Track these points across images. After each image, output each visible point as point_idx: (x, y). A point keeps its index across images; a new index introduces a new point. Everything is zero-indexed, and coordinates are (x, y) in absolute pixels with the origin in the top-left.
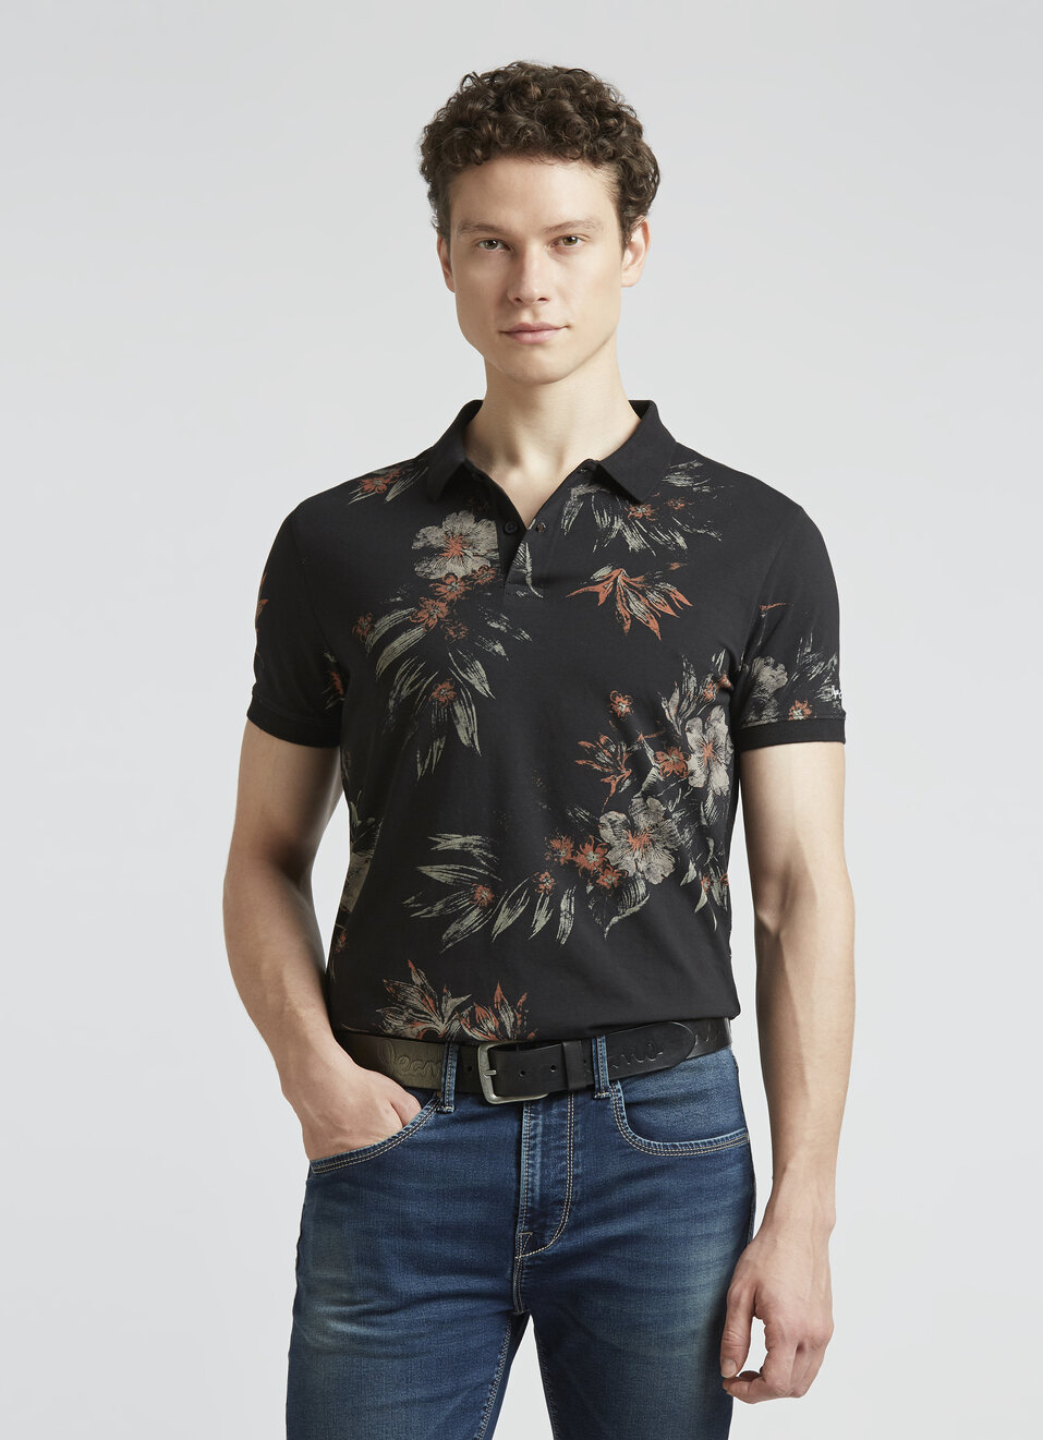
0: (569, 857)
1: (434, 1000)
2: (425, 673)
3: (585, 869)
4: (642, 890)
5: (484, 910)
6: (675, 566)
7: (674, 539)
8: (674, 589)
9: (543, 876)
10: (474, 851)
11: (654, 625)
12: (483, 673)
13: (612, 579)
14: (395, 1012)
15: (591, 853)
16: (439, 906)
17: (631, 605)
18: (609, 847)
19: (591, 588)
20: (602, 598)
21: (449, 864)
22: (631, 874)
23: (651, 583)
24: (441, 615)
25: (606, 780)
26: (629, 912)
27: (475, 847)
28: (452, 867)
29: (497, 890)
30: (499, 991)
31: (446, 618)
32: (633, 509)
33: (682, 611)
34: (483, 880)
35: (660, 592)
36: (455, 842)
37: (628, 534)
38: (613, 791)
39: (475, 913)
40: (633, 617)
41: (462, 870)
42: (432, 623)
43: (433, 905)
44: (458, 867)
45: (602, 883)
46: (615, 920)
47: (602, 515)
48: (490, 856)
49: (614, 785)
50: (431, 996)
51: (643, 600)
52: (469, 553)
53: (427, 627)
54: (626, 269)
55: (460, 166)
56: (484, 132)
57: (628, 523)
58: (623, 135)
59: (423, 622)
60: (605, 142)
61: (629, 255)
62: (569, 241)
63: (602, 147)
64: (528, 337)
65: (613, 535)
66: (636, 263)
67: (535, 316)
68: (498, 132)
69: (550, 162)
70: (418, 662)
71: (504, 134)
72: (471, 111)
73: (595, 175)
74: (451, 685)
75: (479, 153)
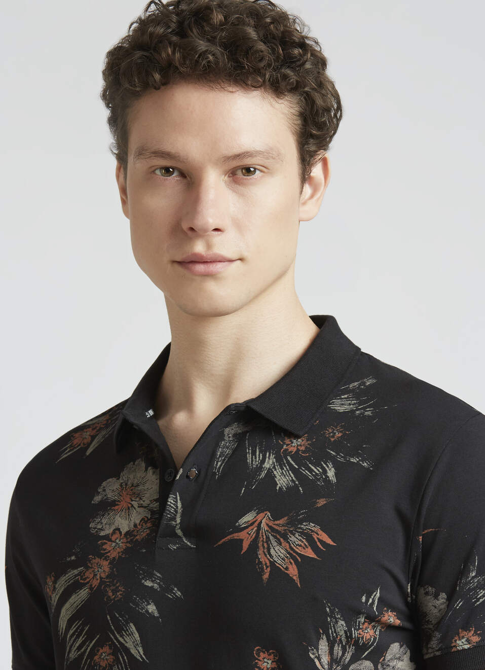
2: (90, 637)
6: (321, 502)
7: (325, 472)
8: (317, 528)
11: (293, 571)
12: (137, 635)
13: (256, 524)
17: (272, 551)
19: (236, 536)
20: (245, 545)
23: (294, 524)
24: (103, 576)
31: (107, 577)
32: (287, 441)
33: (324, 552)
35: (303, 534)
37: (277, 473)
40: (273, 564)
42: (95, 583)
47: (254, 453)
51: (284, 543)
52: (135, 504)
53: (91, 588)
54: (304, 204)
55: (138, 89)
56: (164, 55)
57: (280, 460)
58: (308, 66)
59: (88, 583)
60: (288, 72)
61: (308, 189)
62: (248, 171)
63: (285, 77)
64: (200, 268)
65: (263, 475)
66: (315, 198)
67: (209, 246)
68: (178, 55)
69: (231, 89)
70: (84, 624)
71: (184, 58)
72: (151, 34)
73: (277, 106)
74: (110, 648)
75: (157, 77)
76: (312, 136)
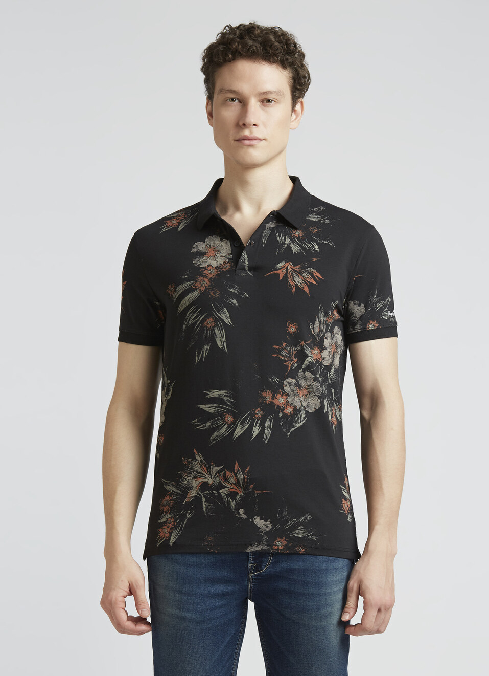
0: (271, 400)
1: (207, 468)
2: (201, 314)
3: (278, 406)
4: (303, 415)
5: (229, 426)
6: (315, 260)
7: (313, 246)
8: (314, 271)
9: (257, 411)
10: (225, 398)
11: (306, 289)
12: (228, 313)
13: (285, 267)
14: (187, 473)
15: (280, 398)
16: (209, 424)
17: (295, 279)
18: (288, 395)
19: (276, 272)
20: (281, 277)
21: (213, 404)
22: (298, 408)
23: (304, 268)
24: (206, 285)
25: (286, 364)
26: (298, 426)
27: (225, 396)
28: (215, 405)
29: (236, 417)
30: (237, 465)
31: (209, 286)
32: (294, 232)
33: (319, 282)
34: (229, 412)
35: (308, 272)
36: (216, 393)
37: (292, 245)
38: (289, 369)
39: (225, 427)
40: (296, 285)
41: (219, 407)
42: (203, 289)
43: (206, 423)
44: (217, 405)
45: (286, 412)
46: (292, 429)
47: (280, 236)
48: (232, 400)
49: (290, 366)
50: (205, 466)
51: (300, 276)
52: (218, 255)
53: (200, 291)
54: (292, 122)
55: (221, 61)
56: (234, 46)
57: (292, 240)
58: (296, 56)
59: (198, 288)
60: (288, 57)
61: (294, 116)
62: (269, 101)
63: (287, 59)
64: (247, 142)
65: (285, 246)
66: (297, 120)
67: (251, 132)
68: (240, 46)
69: (263, 63)
70: (197, 308)
71: (243, 47)
72: (228, 38)
73: (283, 72)
74: (213, 319)
75: (230, 56)
76: (297, 89)
